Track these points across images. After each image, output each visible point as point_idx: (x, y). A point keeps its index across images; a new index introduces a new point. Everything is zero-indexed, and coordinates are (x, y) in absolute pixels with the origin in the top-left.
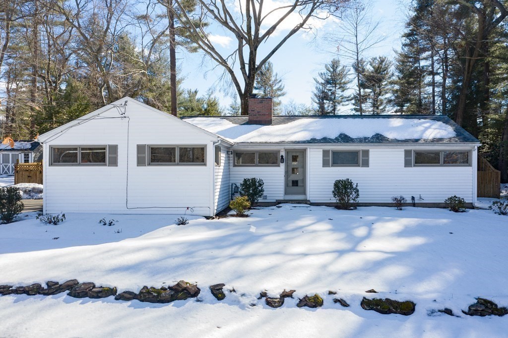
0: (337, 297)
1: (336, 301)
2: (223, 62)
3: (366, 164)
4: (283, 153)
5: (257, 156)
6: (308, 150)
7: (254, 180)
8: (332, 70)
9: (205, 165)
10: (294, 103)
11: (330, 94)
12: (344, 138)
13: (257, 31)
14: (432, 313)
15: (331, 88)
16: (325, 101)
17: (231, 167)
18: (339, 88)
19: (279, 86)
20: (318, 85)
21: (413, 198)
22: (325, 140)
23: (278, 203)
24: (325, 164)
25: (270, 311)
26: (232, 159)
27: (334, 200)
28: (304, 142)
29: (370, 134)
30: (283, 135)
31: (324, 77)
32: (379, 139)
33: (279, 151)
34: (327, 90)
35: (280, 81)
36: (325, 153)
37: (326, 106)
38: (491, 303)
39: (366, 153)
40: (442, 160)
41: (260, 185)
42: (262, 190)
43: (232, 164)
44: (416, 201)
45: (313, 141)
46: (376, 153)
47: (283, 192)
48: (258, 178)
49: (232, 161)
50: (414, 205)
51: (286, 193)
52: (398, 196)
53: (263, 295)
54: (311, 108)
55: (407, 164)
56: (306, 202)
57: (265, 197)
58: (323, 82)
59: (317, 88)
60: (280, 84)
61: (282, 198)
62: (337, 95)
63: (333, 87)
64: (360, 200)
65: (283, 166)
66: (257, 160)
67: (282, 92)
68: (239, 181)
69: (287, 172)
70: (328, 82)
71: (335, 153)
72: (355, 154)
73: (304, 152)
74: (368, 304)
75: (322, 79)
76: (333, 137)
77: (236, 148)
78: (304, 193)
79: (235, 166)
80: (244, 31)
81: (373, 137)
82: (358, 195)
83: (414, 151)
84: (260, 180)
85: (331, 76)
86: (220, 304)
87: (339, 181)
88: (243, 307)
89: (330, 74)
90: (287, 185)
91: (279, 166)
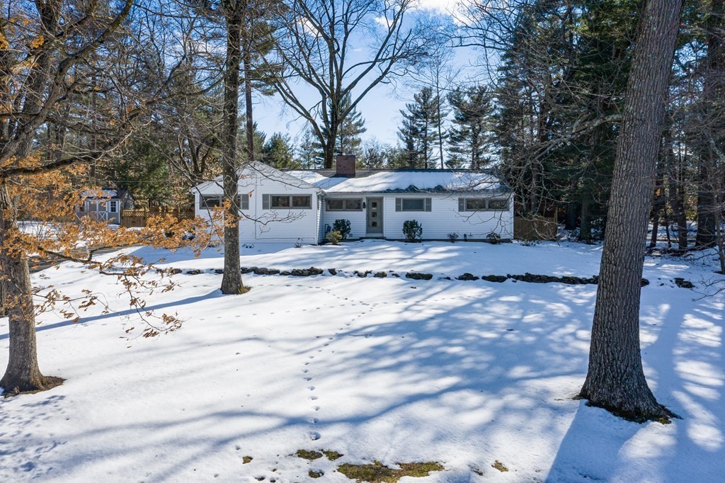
0: (394, 273)
1: (393, 275)
2: (307, 115)
3: (429, 209)
4: (365, 201)
5: (344, 203)
6: (384, 198)
7: (343, 221)
8: (422, 101)
9: (311, 208)
10: (376, 141)
11: (420, 130)
12: (412, 189)
13: (339, 85)
14: (440, 279)
15: (422, 123)
16: (414, 139)
17: (324, 212)
18: (432, 123)
19: (358, 121)
20: (405, 119)
21: (465, 235)
22: (398, 191)
23: (361, 239)
24: (398, 209)
25: (360, 279)
26: (324, 205)
27: (404, 237)
28: (381, 192)
29: (433, 186)
30: (367, 187)
31: (412, 109)
32: (440, 190)
33: (362, 199)
34: (417, 125)
35: (360, 114)
36: (398, 201)
37: (415, 144)
38: (470, 275)
39: (429, 201)
40: (487, 206)
41: (348, 225)
42: (350, 229)
43: (325, 209)
44: (468, 238)
45: (388, 191)
46: (437, 202)
47: (365, 231)
48: (346, 219)
49: (324, 207)
50: (466, 240)
51: (367, 232)
52: (452, 232)
53: (356, 272)
54: (397, 148)
55: (461, 209)
56: (383, 238)
57: (351, 235)
58: (411, 115)
59: (404, 122)
60: (359, 118)
61: (364, 236)
62: (428, 132)
63: (424, 121)
64: (423, 236)
65: (365, 210)
66: (344, 206)
67: (362, 128)
68: (331, 224)
69: (368, 216)
70: (417, 115)
71: (405, 201)
72: (421, 201)
73: (381, 199)
74: (409, 276)
75: (411, 111)
76: (404, 188)
77: (328, 196)
78: (382, 232)
79: (327, 210)
80: (327, 85)
81: (435, 188)
82: (421, 232)
83: (466, 199)
84: (348, 221)
85: (421, 108)
86: (334, 276)
87: (408, 222)
88: (346, 277)
89: (420, 106)
90: (368, 226)
91: (362, 211)
